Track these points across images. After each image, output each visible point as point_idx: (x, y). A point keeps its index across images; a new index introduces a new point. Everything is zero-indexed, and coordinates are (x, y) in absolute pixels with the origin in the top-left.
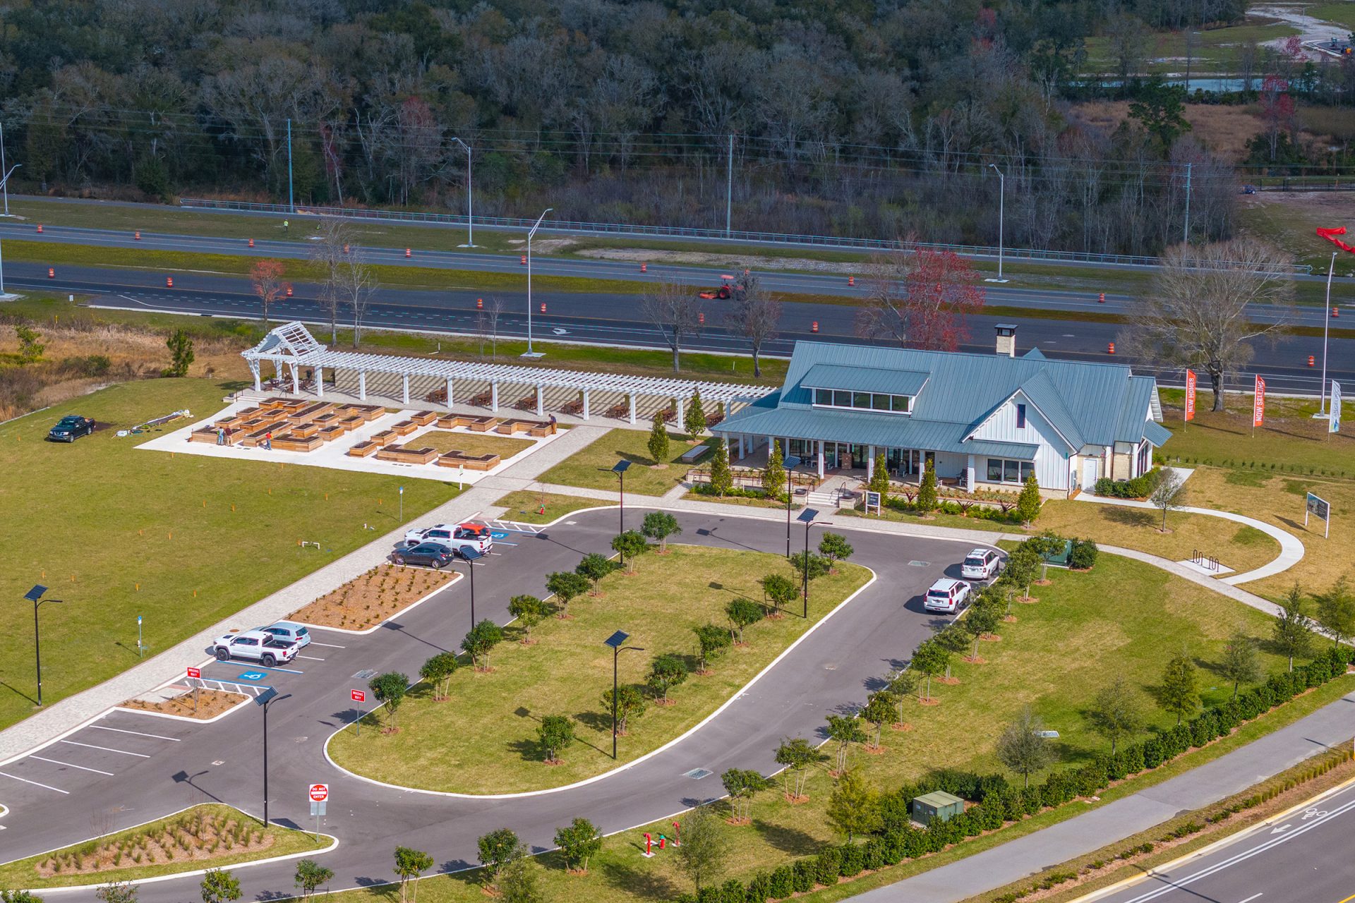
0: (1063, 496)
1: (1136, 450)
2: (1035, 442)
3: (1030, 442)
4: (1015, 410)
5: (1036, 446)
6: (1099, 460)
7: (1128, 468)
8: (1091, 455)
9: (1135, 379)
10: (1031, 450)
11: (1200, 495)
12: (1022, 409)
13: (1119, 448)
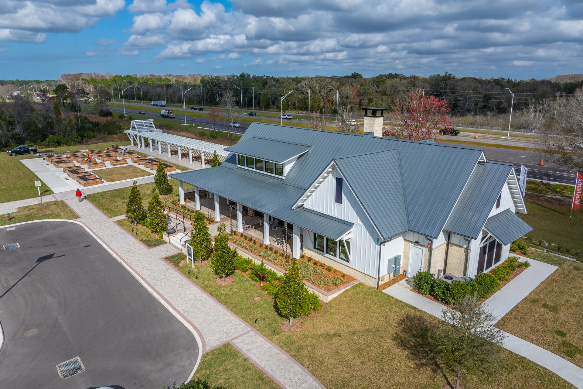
0: (372, 284)
1: (476, 245)
2: (350, 220)
3: (345, 219)
4: (334, 181)
5: (350, 225)
6: (425, 250)
7: (463, 262)
8: (417, 243)
9: (489, 166)
10: (345, 226)
11: (550, 315)
12: (339, 182)
13: (455, 239)
